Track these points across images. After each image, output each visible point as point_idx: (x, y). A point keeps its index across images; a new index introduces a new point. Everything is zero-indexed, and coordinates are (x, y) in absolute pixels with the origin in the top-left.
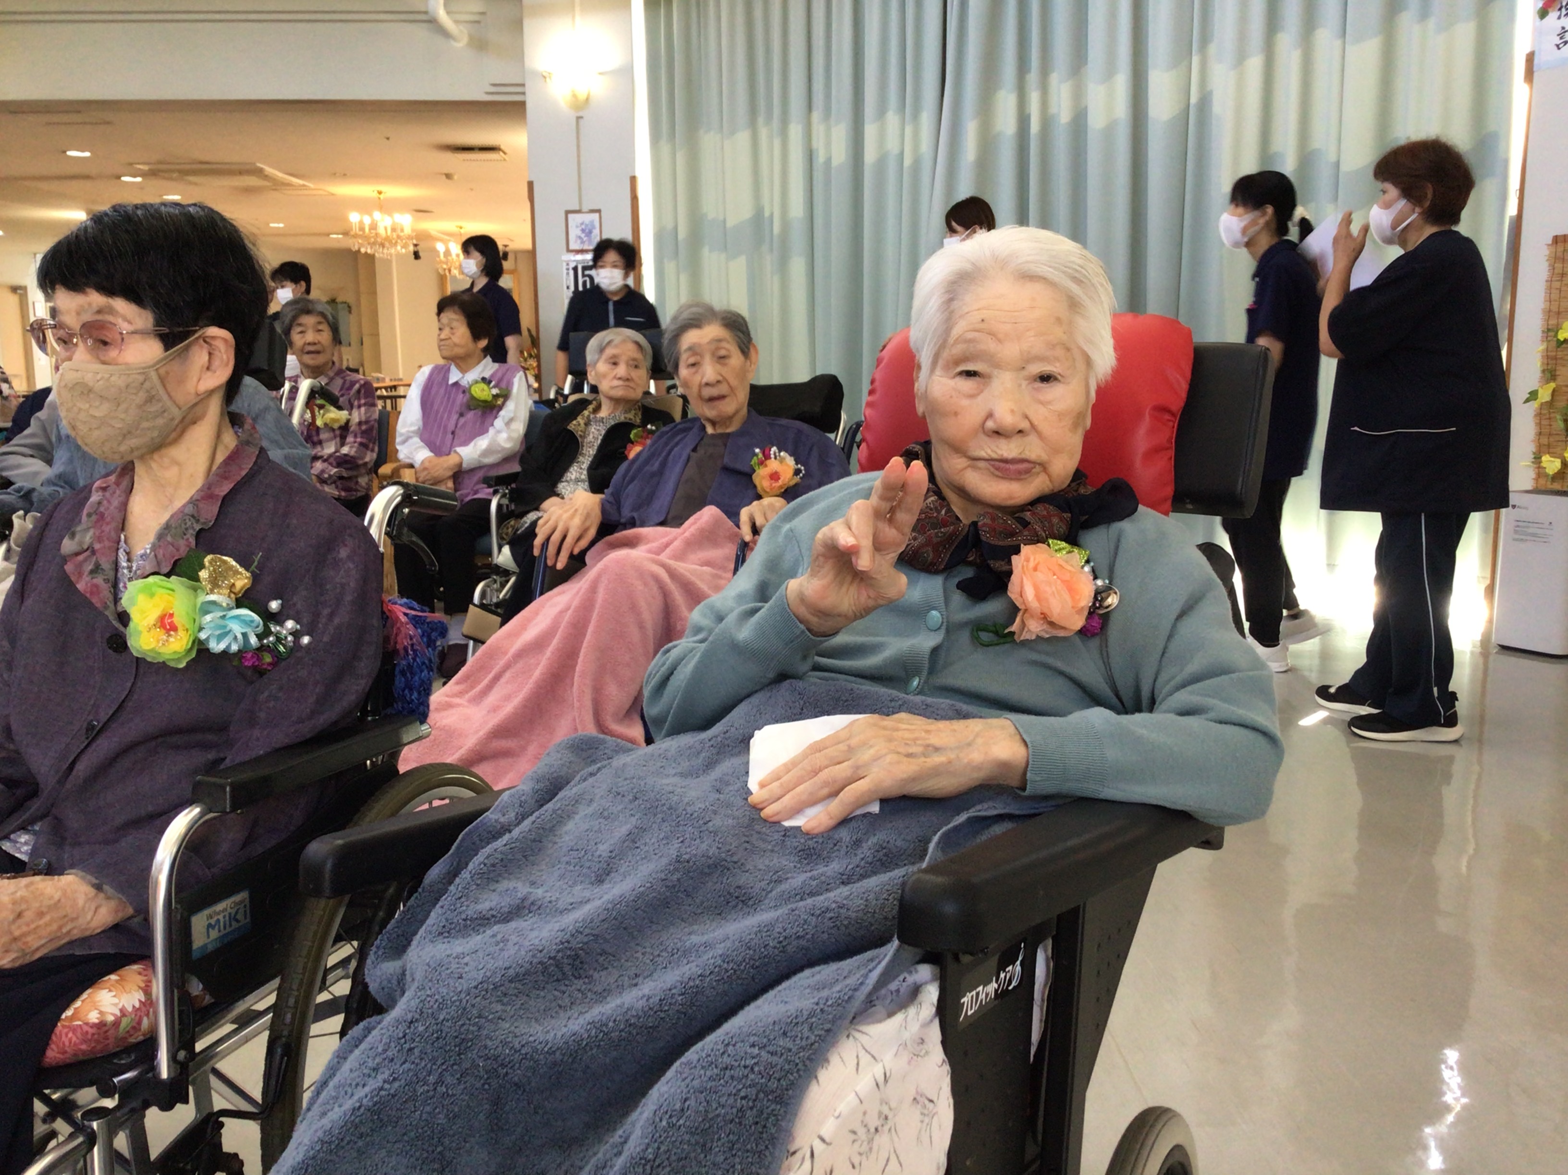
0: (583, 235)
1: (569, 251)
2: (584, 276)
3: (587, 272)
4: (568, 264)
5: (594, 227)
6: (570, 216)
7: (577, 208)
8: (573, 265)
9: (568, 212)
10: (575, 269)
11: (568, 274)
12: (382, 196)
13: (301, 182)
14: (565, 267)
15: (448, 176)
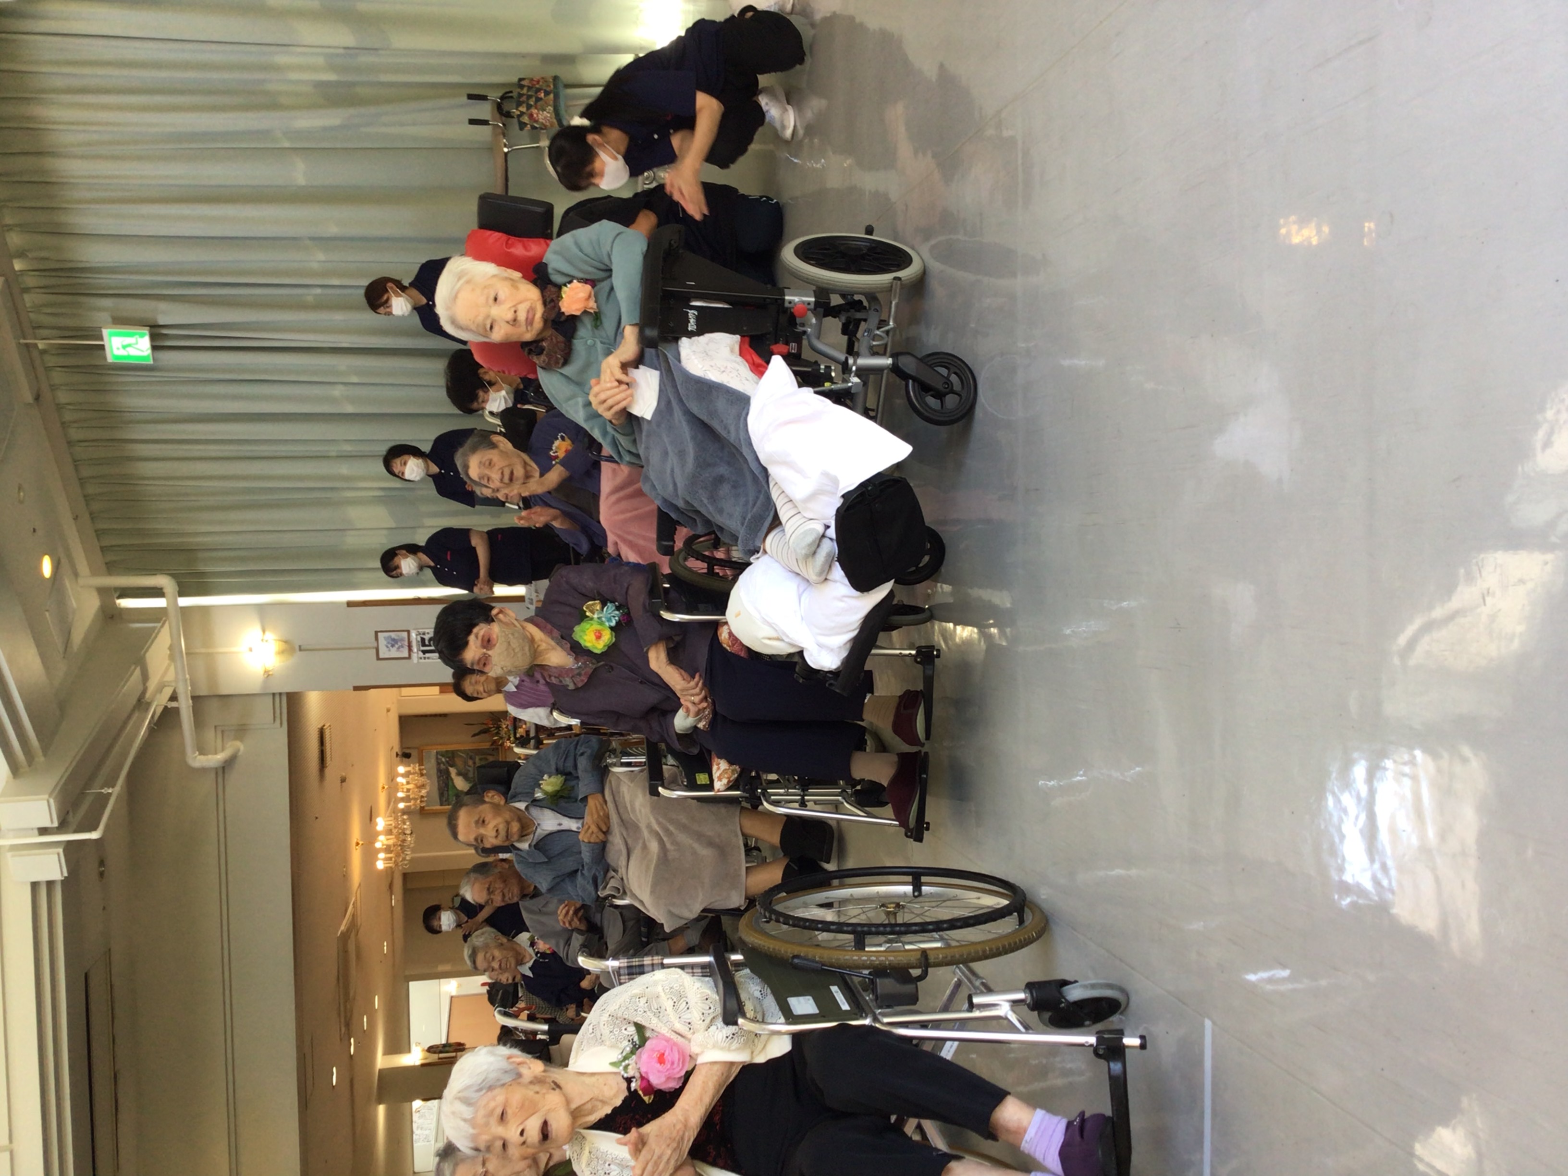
0: (397, 646)
1: (409, 657)
2: (430, 645)
3: (427, 643)
4: (421, 658)
5: (390, 637)
6: (381, 656)
7: (374, 650)
8: (421, 654)
9: (378, 659)
10: (424, 652)
11: (428, 658)
12: (361, 843)
13: (351, 906)
14: (422, 661)
15: (343, 780)
